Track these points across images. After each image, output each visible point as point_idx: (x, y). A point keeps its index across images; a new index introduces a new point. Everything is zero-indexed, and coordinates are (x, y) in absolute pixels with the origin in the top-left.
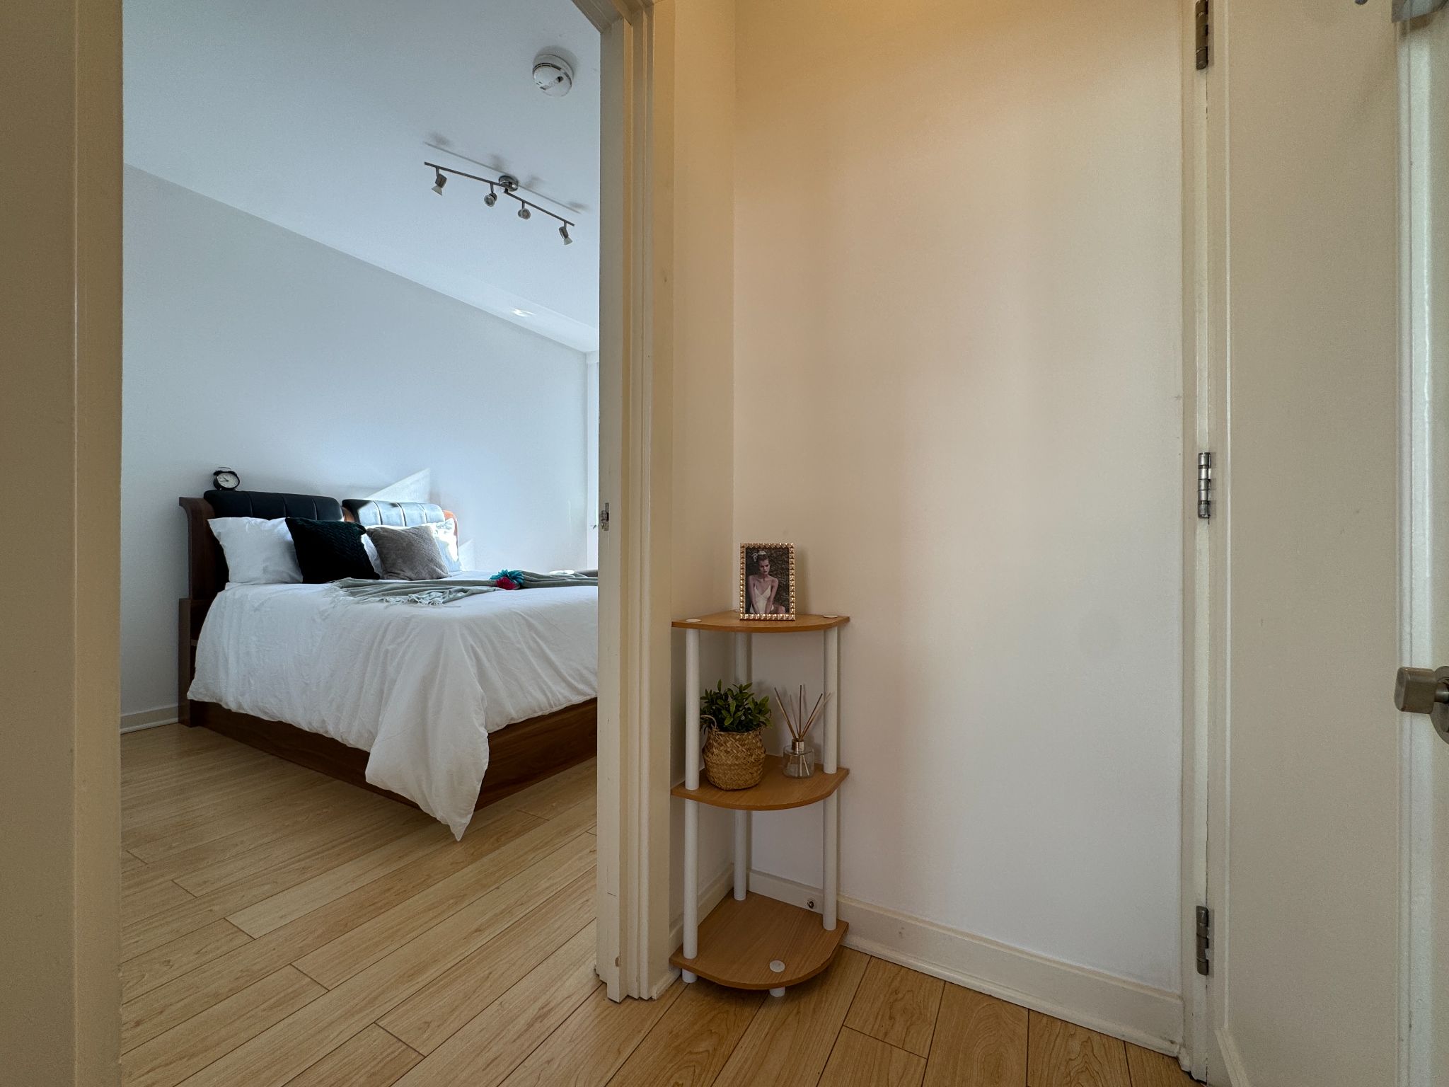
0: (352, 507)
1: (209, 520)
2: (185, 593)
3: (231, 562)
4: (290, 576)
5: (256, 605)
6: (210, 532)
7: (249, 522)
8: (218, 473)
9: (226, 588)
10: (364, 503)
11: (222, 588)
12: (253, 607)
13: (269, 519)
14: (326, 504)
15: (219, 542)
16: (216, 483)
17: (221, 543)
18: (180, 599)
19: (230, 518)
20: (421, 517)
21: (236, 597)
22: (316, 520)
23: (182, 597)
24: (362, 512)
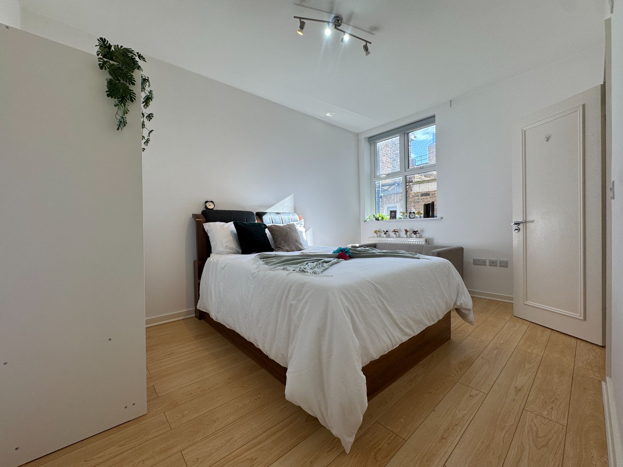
0: (260, 215)
1: (203, 224)
2: (195, 258)
3: (212, 244)
4: (236, 250)
5: (223, 266)
6: (204, 229)
7: (219, 224)
8: (206, 202)
9: (211, 256)
10: (265, 213)
11: (209, 256)
12: (221, 267)
13: (227, 222)
14: (249, 214)
15: (207, 234)
16: (206, 207)
17: (208, 235)
18: (194, 261)
19: (212, 223)
20: (289, 219)
21: (214, 261)
22: (246, 222)
23: (195, 260)
24: (264, 217)
